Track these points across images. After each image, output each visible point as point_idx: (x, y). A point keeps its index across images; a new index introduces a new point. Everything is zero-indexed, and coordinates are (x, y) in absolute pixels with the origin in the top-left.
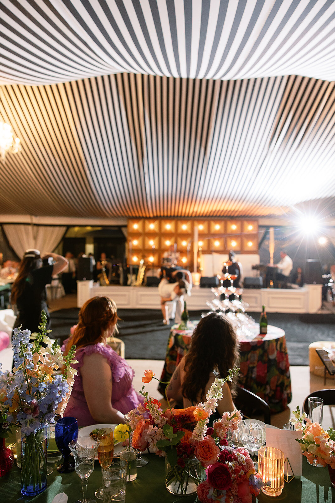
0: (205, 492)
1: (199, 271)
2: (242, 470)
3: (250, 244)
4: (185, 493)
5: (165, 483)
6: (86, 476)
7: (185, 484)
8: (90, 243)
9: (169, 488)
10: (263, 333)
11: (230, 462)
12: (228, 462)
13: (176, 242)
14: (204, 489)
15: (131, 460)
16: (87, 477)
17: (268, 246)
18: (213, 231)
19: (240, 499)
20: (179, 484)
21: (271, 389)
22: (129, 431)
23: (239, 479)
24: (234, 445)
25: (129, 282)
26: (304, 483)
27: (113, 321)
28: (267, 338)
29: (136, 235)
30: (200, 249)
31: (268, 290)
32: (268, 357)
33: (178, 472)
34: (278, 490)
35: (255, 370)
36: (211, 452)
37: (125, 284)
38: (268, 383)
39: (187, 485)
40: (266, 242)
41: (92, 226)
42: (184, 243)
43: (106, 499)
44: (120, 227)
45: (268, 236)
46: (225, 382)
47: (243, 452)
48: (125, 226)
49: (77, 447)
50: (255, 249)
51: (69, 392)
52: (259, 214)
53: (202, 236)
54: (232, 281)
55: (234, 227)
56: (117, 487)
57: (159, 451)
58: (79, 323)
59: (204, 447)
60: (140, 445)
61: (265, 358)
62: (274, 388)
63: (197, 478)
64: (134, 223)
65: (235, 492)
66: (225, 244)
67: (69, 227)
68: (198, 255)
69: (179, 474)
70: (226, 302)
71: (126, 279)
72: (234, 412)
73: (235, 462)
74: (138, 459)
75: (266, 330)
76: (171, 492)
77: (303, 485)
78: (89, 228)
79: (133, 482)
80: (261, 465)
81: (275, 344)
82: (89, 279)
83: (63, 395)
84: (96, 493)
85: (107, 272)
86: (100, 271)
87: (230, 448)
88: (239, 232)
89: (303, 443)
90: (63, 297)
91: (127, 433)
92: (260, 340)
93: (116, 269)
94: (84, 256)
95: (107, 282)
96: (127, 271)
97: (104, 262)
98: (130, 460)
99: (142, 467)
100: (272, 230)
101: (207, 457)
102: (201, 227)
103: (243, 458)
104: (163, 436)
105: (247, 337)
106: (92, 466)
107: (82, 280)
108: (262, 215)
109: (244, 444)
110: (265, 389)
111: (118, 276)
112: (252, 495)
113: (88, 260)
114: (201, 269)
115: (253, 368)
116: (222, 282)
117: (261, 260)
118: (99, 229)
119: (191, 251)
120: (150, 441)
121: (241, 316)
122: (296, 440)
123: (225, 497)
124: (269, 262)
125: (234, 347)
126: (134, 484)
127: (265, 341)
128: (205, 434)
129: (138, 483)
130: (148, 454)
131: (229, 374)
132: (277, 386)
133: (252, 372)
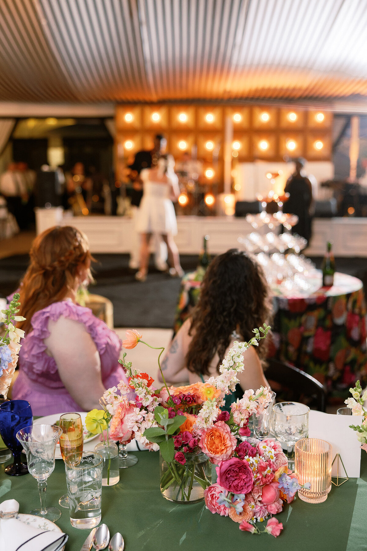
0: (216, 497)
1: (233, 191)
2: (269, 468)
3: (319, 146)
4: (188, 499)
5: (160, 488)
6: (44, 476)
7: (187, 488)
8: (56, 146)
9: (166, 493)
10: (326, 286)
11: (251, 457)
12: (249, 457)
13: (196, 143)
14: (214, 494)
15: (111, 458)
16: (44, 478)
17: (348, 149)
18: (257, 124)
19: (264, 505)
20: (179, 489)
21: (336, 369)
22: (107, 419)
23: (264, 479)
24: (261, 437)
25: (120, 210)
26: (361, 486)
27: (84, 262)
28: (332, 292)
29: (130, 132)
30: (236, 156)
31: (345, 221)
32: (332, 320)
33: (178, 473)
34: (321, 494)
35: (311, 341)
36: (224, 444)
37: (114, 213)
38: (330, 360)
39: (191, 488)
40: (345, 142)
41: (58, 118)
42: (210, 146)
43: (73, 507)
44: (102, 121)
45: (348, 132)
46: (248, 346)
47: (273, 445)
48: (112, 118)
49: (29, 439)
50: (326, 153)
51: (14, 363)
52: (337, 93)
53: (238, 133)
54: (280, 204)
55: (292, 117)
56: (90, 491)
57: (148, 442)
58: (31, 267)
59: (213, 437)
60: (121, 435)
61: (328, 323)
62: (340, 366)
63: (206, 480)
64: (125, 111)
65: (258, 497)
66: (277, 146)
67: (18, 120)
68: (233, 166)
69: (179, 475)
70: (271, 237)
71: (115, 206)
72: (260, 390)
73: (260, 458)
74: (123, 457)
75: (333, 280)
76: (167, 498)
77: (359, 490)
78: (52, 122)
79: (115, 486)
80: (300, 462)
81: (344, 301)
82: (55, 205)
83: (4, 365)
84: (60, 501)
85: (84, 194)
86: (73, 194)
87: (254, 440)
88: (300, 125)
89: (361, 431)
90: (15, 235)
91: (104, 421)
92: (321, 295)
93: (98, 190)
94: (45, 168)
95: (85, 210)
96: (116, 194)
97: (79, 178)
98: (109, 457)
99: (129, 467)
100: (355, 122)
101: (218, 450)
102: (237, 118)
103: (271, 452)
104: (154, 423)
105: (302, 291)
106: (52, 464)
107: (42, 206)
108: (342, 94)
109: (277, 436)
110: (327, 369)
111: (102, 200)
112: (283, 501)
113: (52, 175)
114: (237, 187)
115: (308, 338)
116: (264, 205)
117: (337, 172)
118: (69, 122)
119: (221, 160)
120: (135, 429)
121: (293, 260)
122: (350, 427)
123: (242, 504)
124: (348, 174)
125: (265, 296)
126: (115, 490)
127: (328, 298)
128: (215, 419)
129: (121, 487)
130: (137, 451)
131: (254, 335)
132: (345, 365)
133: (307, 344)
